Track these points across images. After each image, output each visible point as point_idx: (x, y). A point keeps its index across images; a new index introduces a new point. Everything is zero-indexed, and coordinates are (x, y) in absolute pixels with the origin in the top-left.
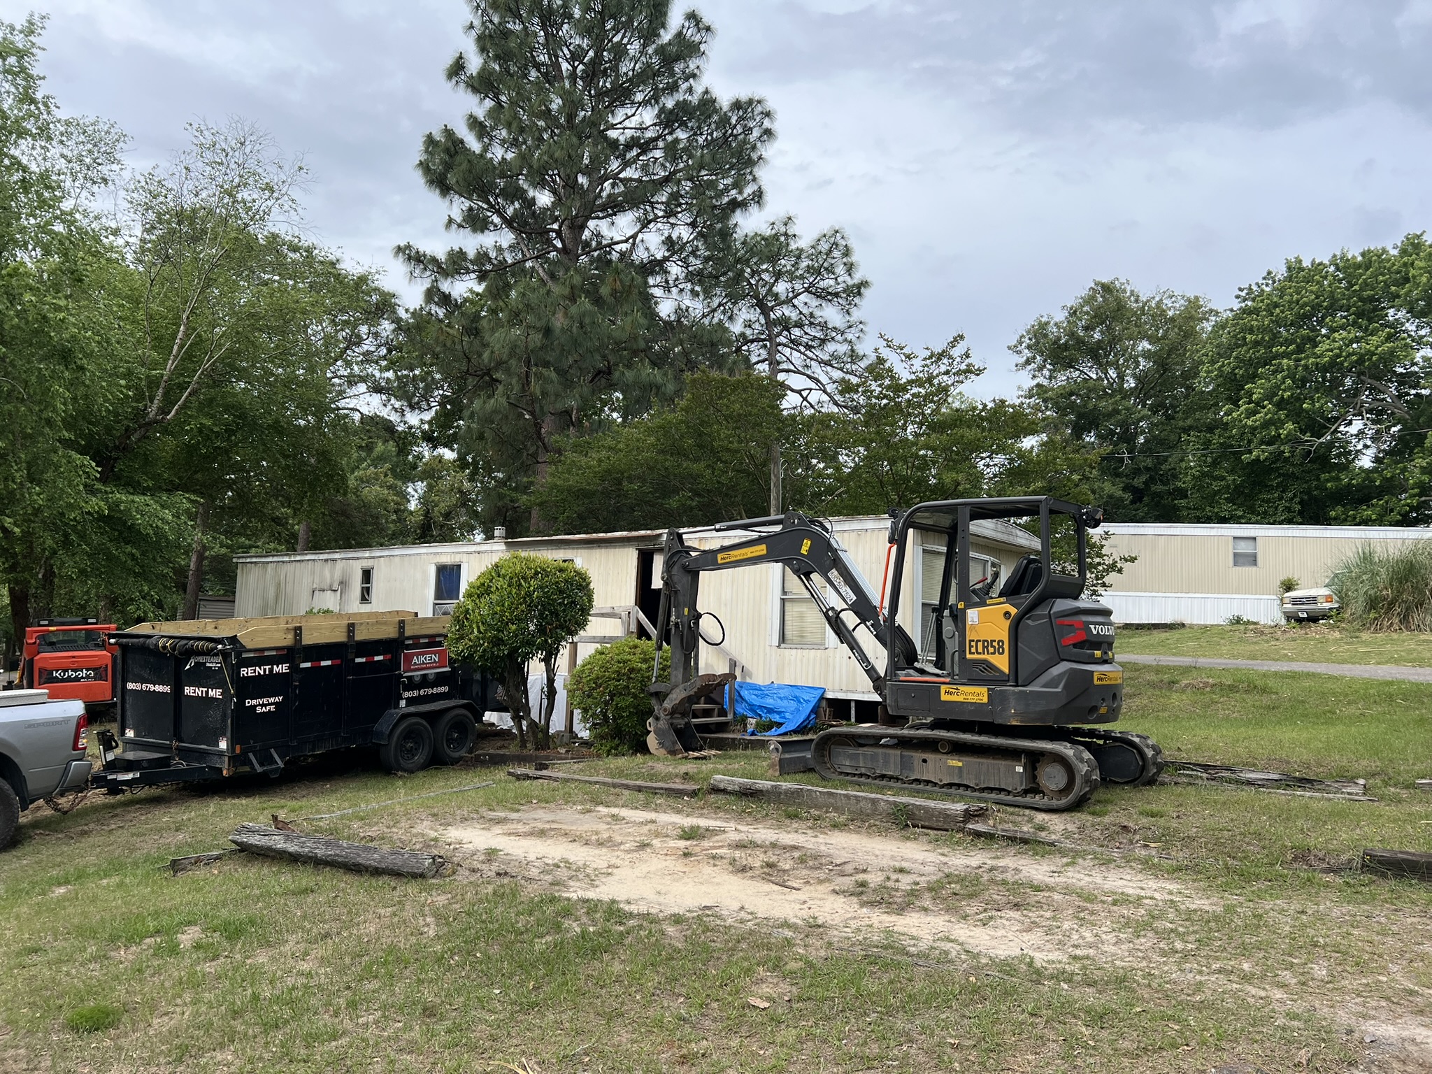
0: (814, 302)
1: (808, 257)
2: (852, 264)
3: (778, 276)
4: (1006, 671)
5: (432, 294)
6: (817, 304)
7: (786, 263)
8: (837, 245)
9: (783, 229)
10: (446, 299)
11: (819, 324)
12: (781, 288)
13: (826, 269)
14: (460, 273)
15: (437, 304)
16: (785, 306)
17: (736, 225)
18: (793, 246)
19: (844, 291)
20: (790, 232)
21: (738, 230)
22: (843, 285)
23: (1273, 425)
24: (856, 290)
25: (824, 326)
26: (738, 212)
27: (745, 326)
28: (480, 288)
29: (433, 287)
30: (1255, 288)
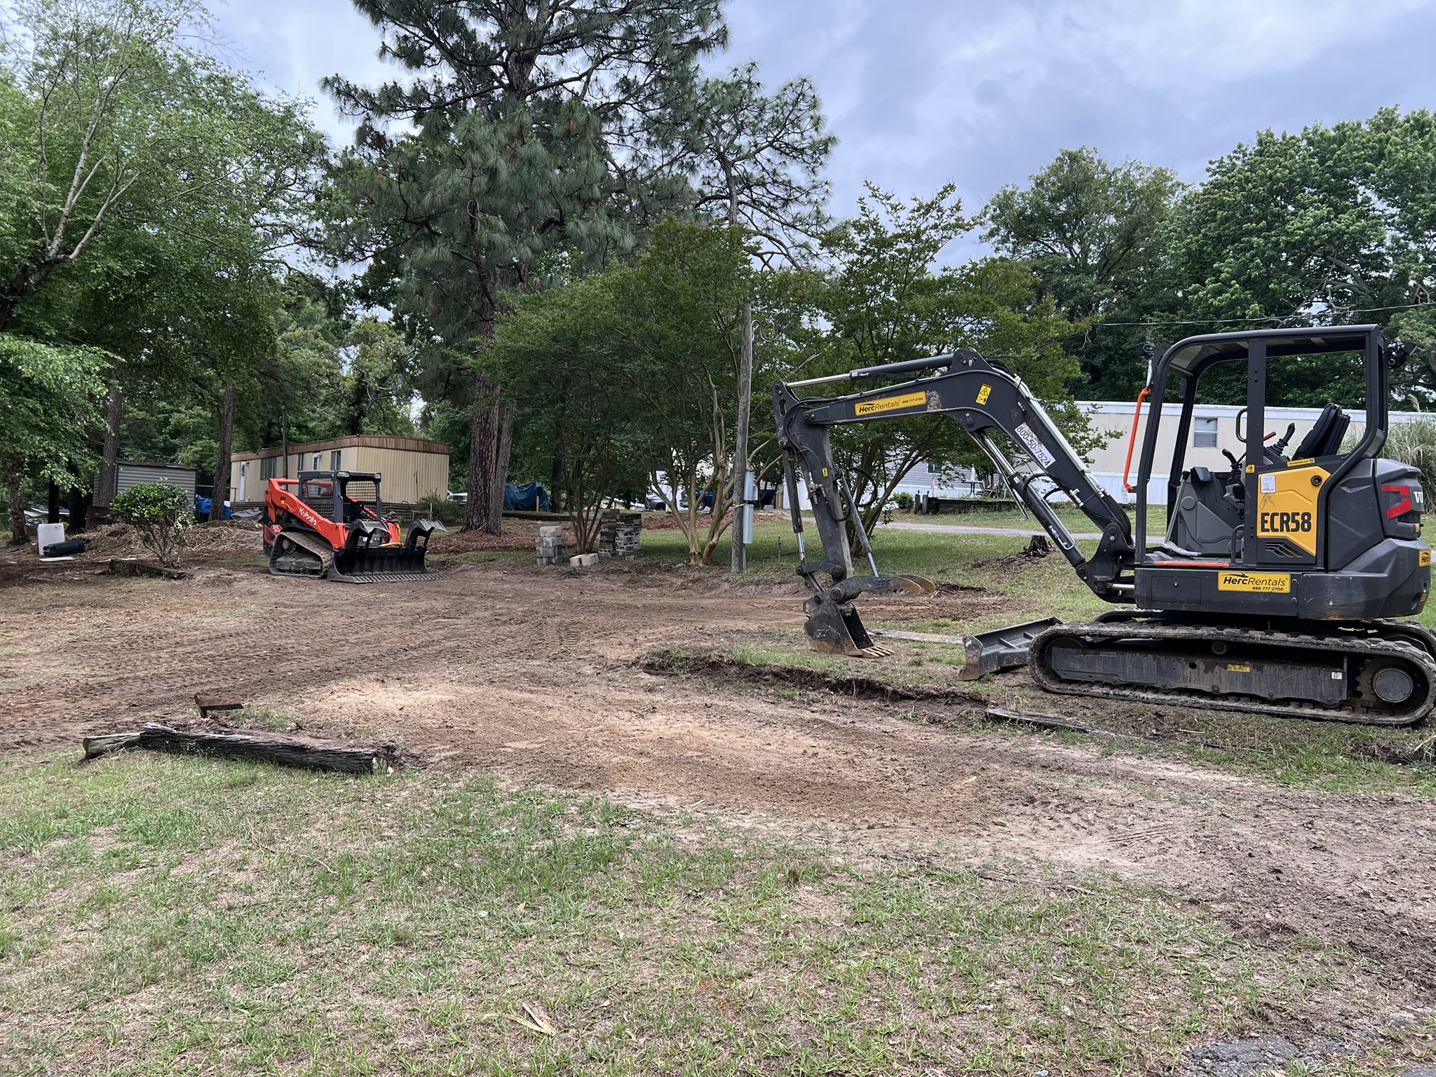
0: (777, 159)
1: (772, 108)
2: (819, 119)
3: (740, 129)
4: (1313, 552)
5: (363, 134)
6: (781, 161)
7: (749, 115)
8: (804, 96)
9: (746, 77)
10: (380, 141)
11: (783, 183)
12: (743, 141)
13: (792, 122)
14: (396, 111)
15: (370, 146)
16: (747, 162)
17: (697, 68)
18: (756, 96)
19: (811, 147)
20: (754, 80)
21: (699, 73)
22: (810, 141)
23: (1238, 305)
24: (824, 147)
25: (788, 184)
26: (700, 52)
27: (704, 184)
28: (417, 131)
29: (365, 126)
30: (1226, 161)
